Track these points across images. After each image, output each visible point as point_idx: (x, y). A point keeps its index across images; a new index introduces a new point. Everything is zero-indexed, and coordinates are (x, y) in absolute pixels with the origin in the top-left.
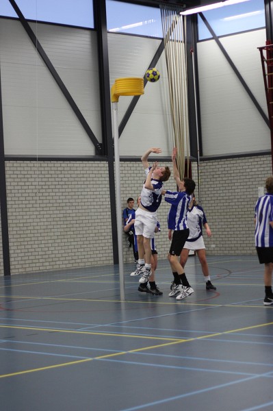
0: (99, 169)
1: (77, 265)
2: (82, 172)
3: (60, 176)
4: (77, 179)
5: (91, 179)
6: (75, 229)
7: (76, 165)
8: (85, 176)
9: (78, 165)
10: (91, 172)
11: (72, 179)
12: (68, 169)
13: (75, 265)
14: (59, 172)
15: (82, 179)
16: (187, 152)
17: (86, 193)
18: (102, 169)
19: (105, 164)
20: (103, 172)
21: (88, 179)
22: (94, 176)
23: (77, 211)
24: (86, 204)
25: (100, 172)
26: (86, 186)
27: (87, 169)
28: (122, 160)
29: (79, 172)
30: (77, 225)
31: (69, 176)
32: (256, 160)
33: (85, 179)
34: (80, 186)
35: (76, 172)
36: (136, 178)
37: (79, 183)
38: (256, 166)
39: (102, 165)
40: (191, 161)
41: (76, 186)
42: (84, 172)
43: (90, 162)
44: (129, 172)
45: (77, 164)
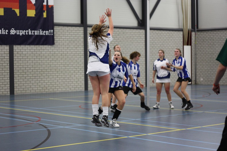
0: (140, 34)
3: (118, 37)
4: (127, 39)
5: (135, 39)
8: (132, 37)
9: (128, 31)
10: (135, 35)
11: (124, 39)
12: (122, 33)
14: (117, 35)
15: (130, 39)
16: (189, 26)
18: (142, 34)
19: (143, 31)
20: (141, 36)
21: (133, 39)
26: (132, 43)
27: (133, 33)
28: (151, 29)
29: (128, 35)
31: (122, 37)
36: (160, 40)
37: (128, 41)
39: (141, 32)
40: (192, 31)
41: (127, 43)
42: (131, 35)
43: (135, 30)
44: (157, 36)
45: (128, 30)
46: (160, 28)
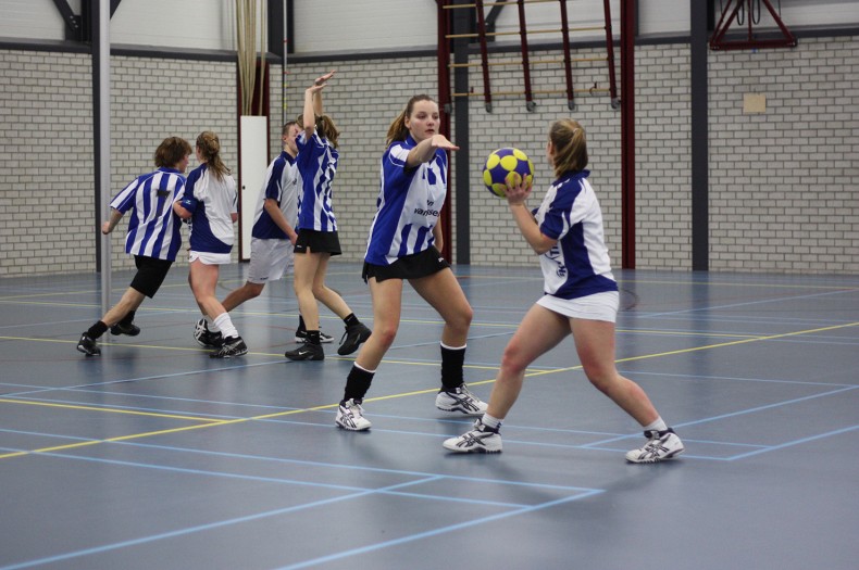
0: (73, 69)
1: (17, 269)
2: (35, 74)
4: (23, 89)
5: (54, 90)
6: (16, 194)
7: (21, 59)
8: (41, 82)
9: (27, 59)
10: (53, 75)
11: (14, 89)
12: (6, 66)
13: (13, 270)
15: (35, 89)
16: (261, 43)
17: (41, 120)
18: (79, 69)
19: (85, 60)
20: (79, 76)
21: (48, 90)
22: (60, 83)
23: (21, 157)
24: (41, 142)
25: (74, 76)
26: (42, 105)
27: (47, 67)
28: (115, 52)
29: (27, 74)
30: (21, 187)
31: (6, 81)
32: (405, 65)
33: (40, 90)
34: (28, 104)
35: (21, 74)
36: (150, 93)
37: (28, 97)
38: (406, 79)
39: (79, 62)
40: (269, 62)
41: (22, 104)
42: (40, 75)
43: (53, 54)
44: (137, 79)
45: (26, 56)
46: (151, 47)
